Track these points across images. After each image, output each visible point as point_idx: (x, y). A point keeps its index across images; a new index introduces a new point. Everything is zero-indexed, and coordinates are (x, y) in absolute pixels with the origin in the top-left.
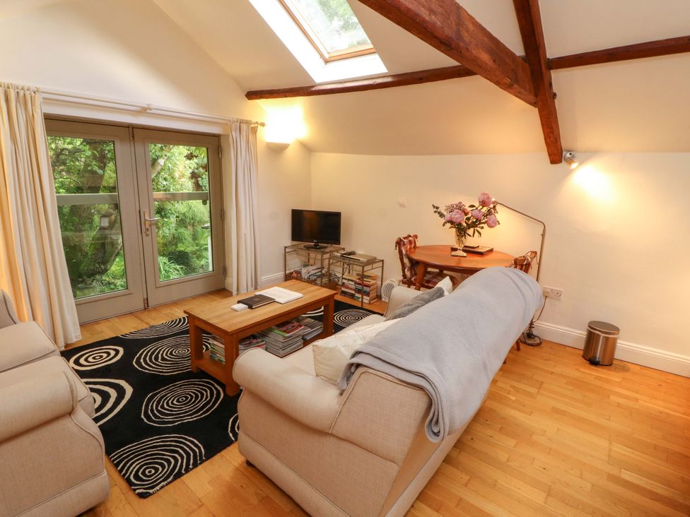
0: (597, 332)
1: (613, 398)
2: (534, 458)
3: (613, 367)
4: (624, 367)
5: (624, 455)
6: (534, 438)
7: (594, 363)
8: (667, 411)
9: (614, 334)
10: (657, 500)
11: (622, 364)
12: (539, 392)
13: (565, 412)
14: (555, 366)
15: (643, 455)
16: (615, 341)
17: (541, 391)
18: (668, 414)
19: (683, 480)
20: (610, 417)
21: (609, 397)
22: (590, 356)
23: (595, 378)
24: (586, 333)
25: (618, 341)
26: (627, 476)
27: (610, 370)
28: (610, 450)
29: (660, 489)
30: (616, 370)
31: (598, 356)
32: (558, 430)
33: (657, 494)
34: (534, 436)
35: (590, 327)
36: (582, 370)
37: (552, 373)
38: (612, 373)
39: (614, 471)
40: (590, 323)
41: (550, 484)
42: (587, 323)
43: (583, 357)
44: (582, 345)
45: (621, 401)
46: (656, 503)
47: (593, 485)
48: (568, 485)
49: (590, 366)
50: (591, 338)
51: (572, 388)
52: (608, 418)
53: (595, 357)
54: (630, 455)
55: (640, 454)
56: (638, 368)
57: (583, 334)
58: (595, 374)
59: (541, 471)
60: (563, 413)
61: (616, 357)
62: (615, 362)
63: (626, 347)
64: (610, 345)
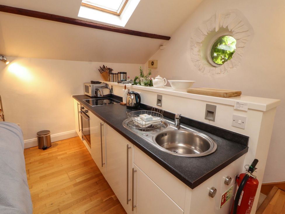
0: (42, 136)
1: (59, 157)
2: (45, 204)
3: (52, 146)
4: (56, 144)
5: (73, 174)
6: (40, 196)
7: (45, 149)
8: (76, 151)
9: (48, 134)
10: (89, 180)
11: (54, 143)
12: (29, 175)
13: (45, 175)
14: (30, 159)
15: (78, 170)
16: (50, 136)
17: (30, 174)
18: (77, 152)
19: (91, 168)
20: (62, 165)
21: (57, 158)
22: (42, 147)
23: (48, 154)
24: (37, 138)
25: (51, 135)
26: (78, 180)
27: (52, 148)
28: (69, 176)
29: (88, 176)
30: (54, 147)
31: (45, 145)
32: (47, 184)
33: (88, 178)
34: (39, 196)
35: (38, 135)
36: (42, 154)
37: (30, 163)
38: (52, 149)
39: (73, 182)
40: (37, 133)
41: (57, 208)
42: (36, 134)
43: (39, 149)
44: (37, 144)
45: (62, 157)
46: (90, 181)
47: (71, 193)
48: (64, 201)
49: (44, 151)
50: (40, 139)
51: (42, 164)
52: (61, 166)
53: (44, 146)
54: (75, 173)
55: (77, 170)
56: (60, 142)
57: (36, 139)
58: (47, 153)
59: (51, 207)
60: (45, 176)
61: (52, 142)
62: (52, 144)
63: (54, 136)
64: (48, 138)
